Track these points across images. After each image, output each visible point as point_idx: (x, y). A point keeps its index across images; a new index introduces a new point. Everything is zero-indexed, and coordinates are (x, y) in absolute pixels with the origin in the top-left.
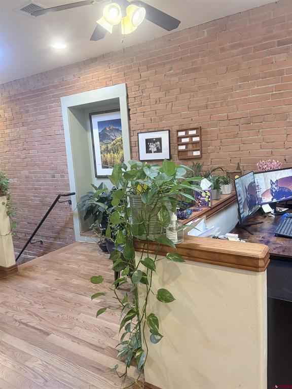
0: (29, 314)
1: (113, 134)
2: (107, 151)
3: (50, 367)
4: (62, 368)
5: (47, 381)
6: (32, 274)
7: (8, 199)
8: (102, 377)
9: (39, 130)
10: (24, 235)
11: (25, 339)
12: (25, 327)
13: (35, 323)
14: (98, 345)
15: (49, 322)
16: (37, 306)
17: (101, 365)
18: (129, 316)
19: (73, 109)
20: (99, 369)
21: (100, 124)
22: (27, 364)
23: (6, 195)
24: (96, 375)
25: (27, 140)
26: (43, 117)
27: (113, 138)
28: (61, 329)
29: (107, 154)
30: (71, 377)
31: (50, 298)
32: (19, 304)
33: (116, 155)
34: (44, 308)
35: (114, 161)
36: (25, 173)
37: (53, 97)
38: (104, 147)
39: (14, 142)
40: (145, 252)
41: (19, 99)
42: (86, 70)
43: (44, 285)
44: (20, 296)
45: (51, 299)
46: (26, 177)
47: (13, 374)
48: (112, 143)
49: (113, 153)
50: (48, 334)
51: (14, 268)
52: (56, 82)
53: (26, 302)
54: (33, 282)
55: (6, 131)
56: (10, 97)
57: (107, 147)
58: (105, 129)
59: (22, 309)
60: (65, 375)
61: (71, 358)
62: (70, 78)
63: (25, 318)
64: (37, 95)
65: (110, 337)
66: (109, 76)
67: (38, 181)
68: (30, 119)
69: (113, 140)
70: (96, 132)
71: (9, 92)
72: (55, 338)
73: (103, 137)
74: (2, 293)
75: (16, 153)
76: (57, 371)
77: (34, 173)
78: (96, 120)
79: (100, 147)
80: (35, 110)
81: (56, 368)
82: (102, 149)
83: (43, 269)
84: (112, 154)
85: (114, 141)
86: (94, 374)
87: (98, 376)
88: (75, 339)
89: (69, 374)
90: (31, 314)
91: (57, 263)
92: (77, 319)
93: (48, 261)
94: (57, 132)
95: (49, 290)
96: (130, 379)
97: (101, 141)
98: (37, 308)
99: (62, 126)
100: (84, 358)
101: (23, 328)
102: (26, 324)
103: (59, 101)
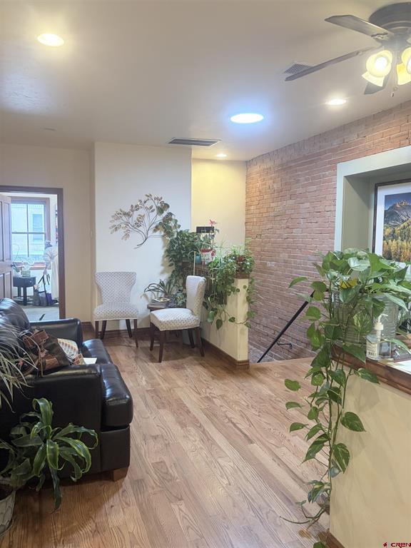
0: (241, 415)
1: (405, 213)
2: (393, 236)
3: (239, 473)
4: (251, 479)
5: (230, 484)
6: (262, 376)
7: (251, 283)
8: (288, 509)
9: (307, 205)
10: (273, 332)
11: (228, 437)
12: (232, 426)
13: (243, 426)
14: (301, 476)
15: (257, 431)
16: (253, 411)
17: (292, 497)
18: (320, 440)
19: (351, 179)
20: (288, 500)
21: (388, 198)
22: (219, 460)
23: (248, 278)
24: (283, 504)
25: (293, 216)
26: (314, 188)
27: (404, 219)
28: (267, 443)
29: (392, 241)
30: (255, 492)
31: (270, 407)
32: (236, 403)
33: (405, 243)
34: (259, 416)
35: (401, 252)
36: (284, 256)
37: (329, 163)
38: (389, 230)
39: (279, 218)
40: (340, 362)
41: (291, 167)
42: (375, 127)
43: (270, 392)
44: (240, 395)
45: (272, 409)
46: (286, 262)
47: (204, 464)
48: (402, 226)
49: (402, 240)
50: (251, 442)
51: (245, 364)
52: (335, 144)
53: (243, 403)
54: (260, 386)
55: (272, 205)
56: (282, 165)
57: (394, 232)
58: (395, 205)
59: (236, 408)
60: (250, 488)
61: (264, 474)
62: (353, 138)
63: (236, 418)
64: (311, 162)
65: (318, 474)
66: (406, 132)
67: (298, 268)
68: (300, 190)
69: (403, 221)
70: (381, 209)
71: (282, 159)
72: (256, 449)
73: (389, 215)
74: (225, 386)
75: (278, 232)
76: (244, 480)
77: (294, 257)
78: (382, 193)
79: (384, 230)
80: (306, 180)
81: (244, 476)
82: (386, 234)
83: (276, 375)
84: (399, 241)
85: (405, 224)
86: (280, 501)
87: (285, 506)
88: (277, 458)
89: (255, 490)
90: (243, 416)
91: (295, 373)
92: (289, 440)
93: (286, 368)
94: (327, 209)
95: (273, 399)
96: (320, 526)
97: (386, 222)
98: (251, 413)
99: (334, 200)
100: (277, 481)
101: (230, 427)
102: (234, 425)
103: (335, 168)
